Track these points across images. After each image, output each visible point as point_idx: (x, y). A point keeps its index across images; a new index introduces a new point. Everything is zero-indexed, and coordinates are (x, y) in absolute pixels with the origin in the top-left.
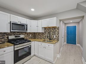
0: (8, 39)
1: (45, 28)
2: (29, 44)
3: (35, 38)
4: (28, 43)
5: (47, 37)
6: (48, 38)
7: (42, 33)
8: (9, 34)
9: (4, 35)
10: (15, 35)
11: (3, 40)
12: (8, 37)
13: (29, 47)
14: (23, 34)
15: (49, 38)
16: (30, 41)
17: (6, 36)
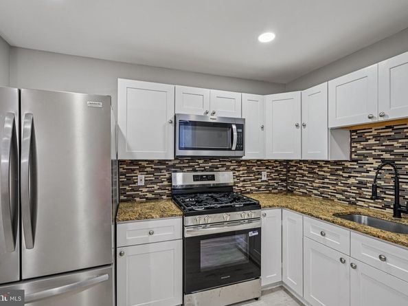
0: (171, 185)
1: (356, 133)
2: (250, 220)
3: (291, 192)
4: (246, 214)
5: (368, 193)
6: (375, 196)
7: (336, 163)
8: (174, 166)
9: (160, 170)
10: (195, 170)
11: (156, 187)
12: (170, 180)
13: (251, 234)
14: (228, 169)
15: (390, 198)
16: (257, 206)
17: (166, 173)
